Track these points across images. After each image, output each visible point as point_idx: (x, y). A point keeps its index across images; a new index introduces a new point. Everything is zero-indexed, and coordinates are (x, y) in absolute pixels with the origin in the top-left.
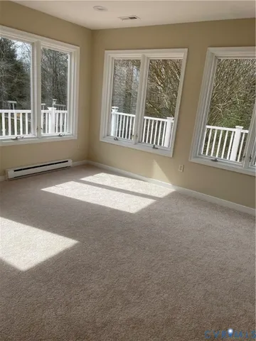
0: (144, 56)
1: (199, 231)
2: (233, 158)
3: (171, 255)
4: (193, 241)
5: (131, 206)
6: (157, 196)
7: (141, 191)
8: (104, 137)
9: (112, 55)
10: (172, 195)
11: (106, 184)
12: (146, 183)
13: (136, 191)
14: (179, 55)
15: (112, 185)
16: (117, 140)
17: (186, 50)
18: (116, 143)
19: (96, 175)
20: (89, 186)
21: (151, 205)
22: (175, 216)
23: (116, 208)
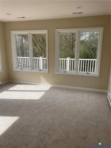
0: (29, 33)
1: (66, 100)
2: (68, 70)
3: (59, 112)
4: (65, 105)
5: (37, 96)
6: (45, 90)
7: (38, 90)
8: (16, 69)
9: (14, 33)
10: (51, 88)
11: (21, 89)
12: (39, 86)
13: (36, 90)
14: (44, 32)
15: (24, 90)
16: (22, 69)
17: (47, 30)
18: (22, 70)
19: (15, 86)
20: (14, 92)
21: (44, 94)
22: (55, 97)
23: (30, 99)
